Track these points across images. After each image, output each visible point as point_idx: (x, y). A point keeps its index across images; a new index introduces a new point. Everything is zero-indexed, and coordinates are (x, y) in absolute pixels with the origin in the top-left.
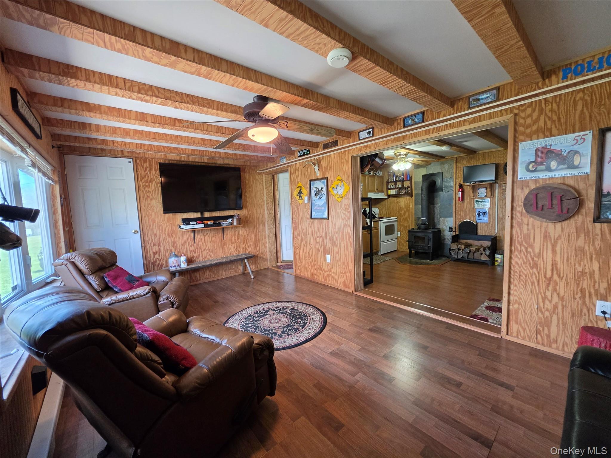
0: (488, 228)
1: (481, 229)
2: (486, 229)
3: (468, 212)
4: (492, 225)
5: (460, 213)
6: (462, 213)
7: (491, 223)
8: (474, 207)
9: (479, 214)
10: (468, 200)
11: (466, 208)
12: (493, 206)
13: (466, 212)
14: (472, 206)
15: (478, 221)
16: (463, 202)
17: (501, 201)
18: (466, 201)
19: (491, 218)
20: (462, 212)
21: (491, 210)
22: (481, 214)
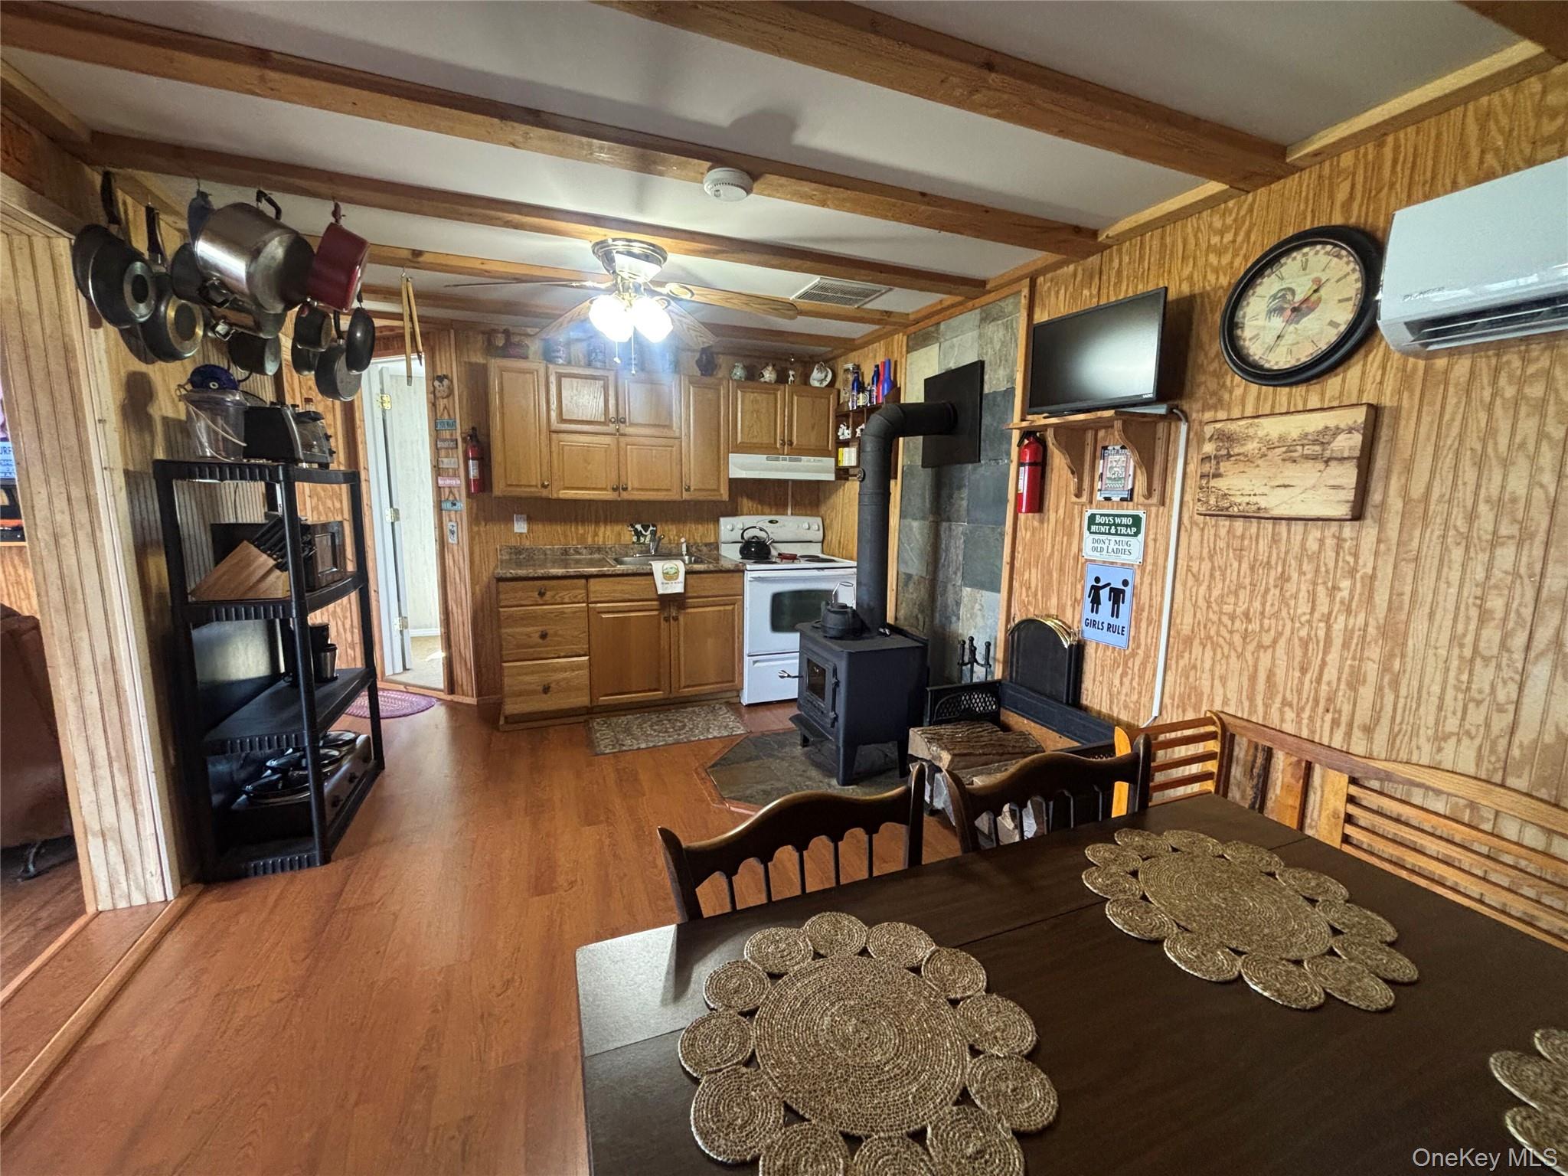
0: (1126, 681)
1: (1099, 678)
2: (1117, 682)
3: (1055, 575)
4: (1144, 664)
5: (1027, 576)
6: (1034, 576)
7: (1141, 652)
8: (1080, 550)
9: (1096, 590)
10: (1061, 511)
11: (1052, 554)
12: (1155, 564)
13: (1050, 573)
14: (1074, 549)
15: (1090, 634)
16: (1042, 521)
17: (1196, 534)
18: (1052, 516)
19: (1144, 625)
20: (1034, 571)
21: (1147, 580)
22: (1104, 594)
